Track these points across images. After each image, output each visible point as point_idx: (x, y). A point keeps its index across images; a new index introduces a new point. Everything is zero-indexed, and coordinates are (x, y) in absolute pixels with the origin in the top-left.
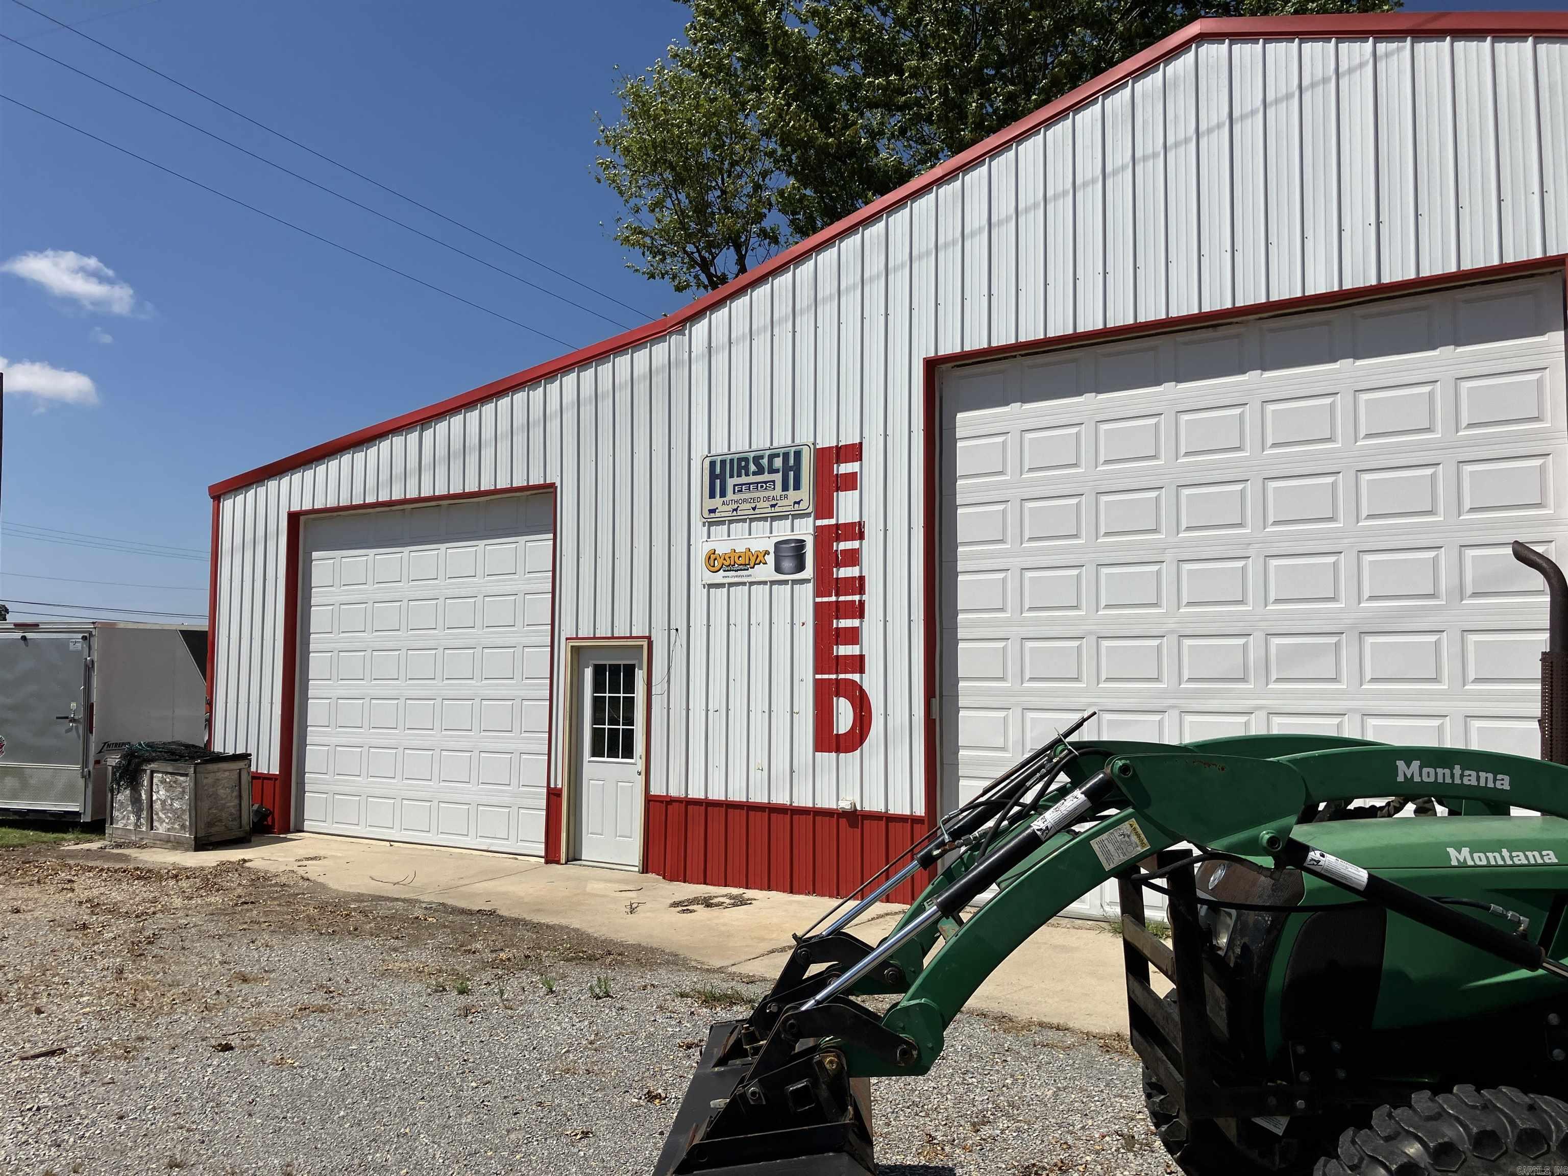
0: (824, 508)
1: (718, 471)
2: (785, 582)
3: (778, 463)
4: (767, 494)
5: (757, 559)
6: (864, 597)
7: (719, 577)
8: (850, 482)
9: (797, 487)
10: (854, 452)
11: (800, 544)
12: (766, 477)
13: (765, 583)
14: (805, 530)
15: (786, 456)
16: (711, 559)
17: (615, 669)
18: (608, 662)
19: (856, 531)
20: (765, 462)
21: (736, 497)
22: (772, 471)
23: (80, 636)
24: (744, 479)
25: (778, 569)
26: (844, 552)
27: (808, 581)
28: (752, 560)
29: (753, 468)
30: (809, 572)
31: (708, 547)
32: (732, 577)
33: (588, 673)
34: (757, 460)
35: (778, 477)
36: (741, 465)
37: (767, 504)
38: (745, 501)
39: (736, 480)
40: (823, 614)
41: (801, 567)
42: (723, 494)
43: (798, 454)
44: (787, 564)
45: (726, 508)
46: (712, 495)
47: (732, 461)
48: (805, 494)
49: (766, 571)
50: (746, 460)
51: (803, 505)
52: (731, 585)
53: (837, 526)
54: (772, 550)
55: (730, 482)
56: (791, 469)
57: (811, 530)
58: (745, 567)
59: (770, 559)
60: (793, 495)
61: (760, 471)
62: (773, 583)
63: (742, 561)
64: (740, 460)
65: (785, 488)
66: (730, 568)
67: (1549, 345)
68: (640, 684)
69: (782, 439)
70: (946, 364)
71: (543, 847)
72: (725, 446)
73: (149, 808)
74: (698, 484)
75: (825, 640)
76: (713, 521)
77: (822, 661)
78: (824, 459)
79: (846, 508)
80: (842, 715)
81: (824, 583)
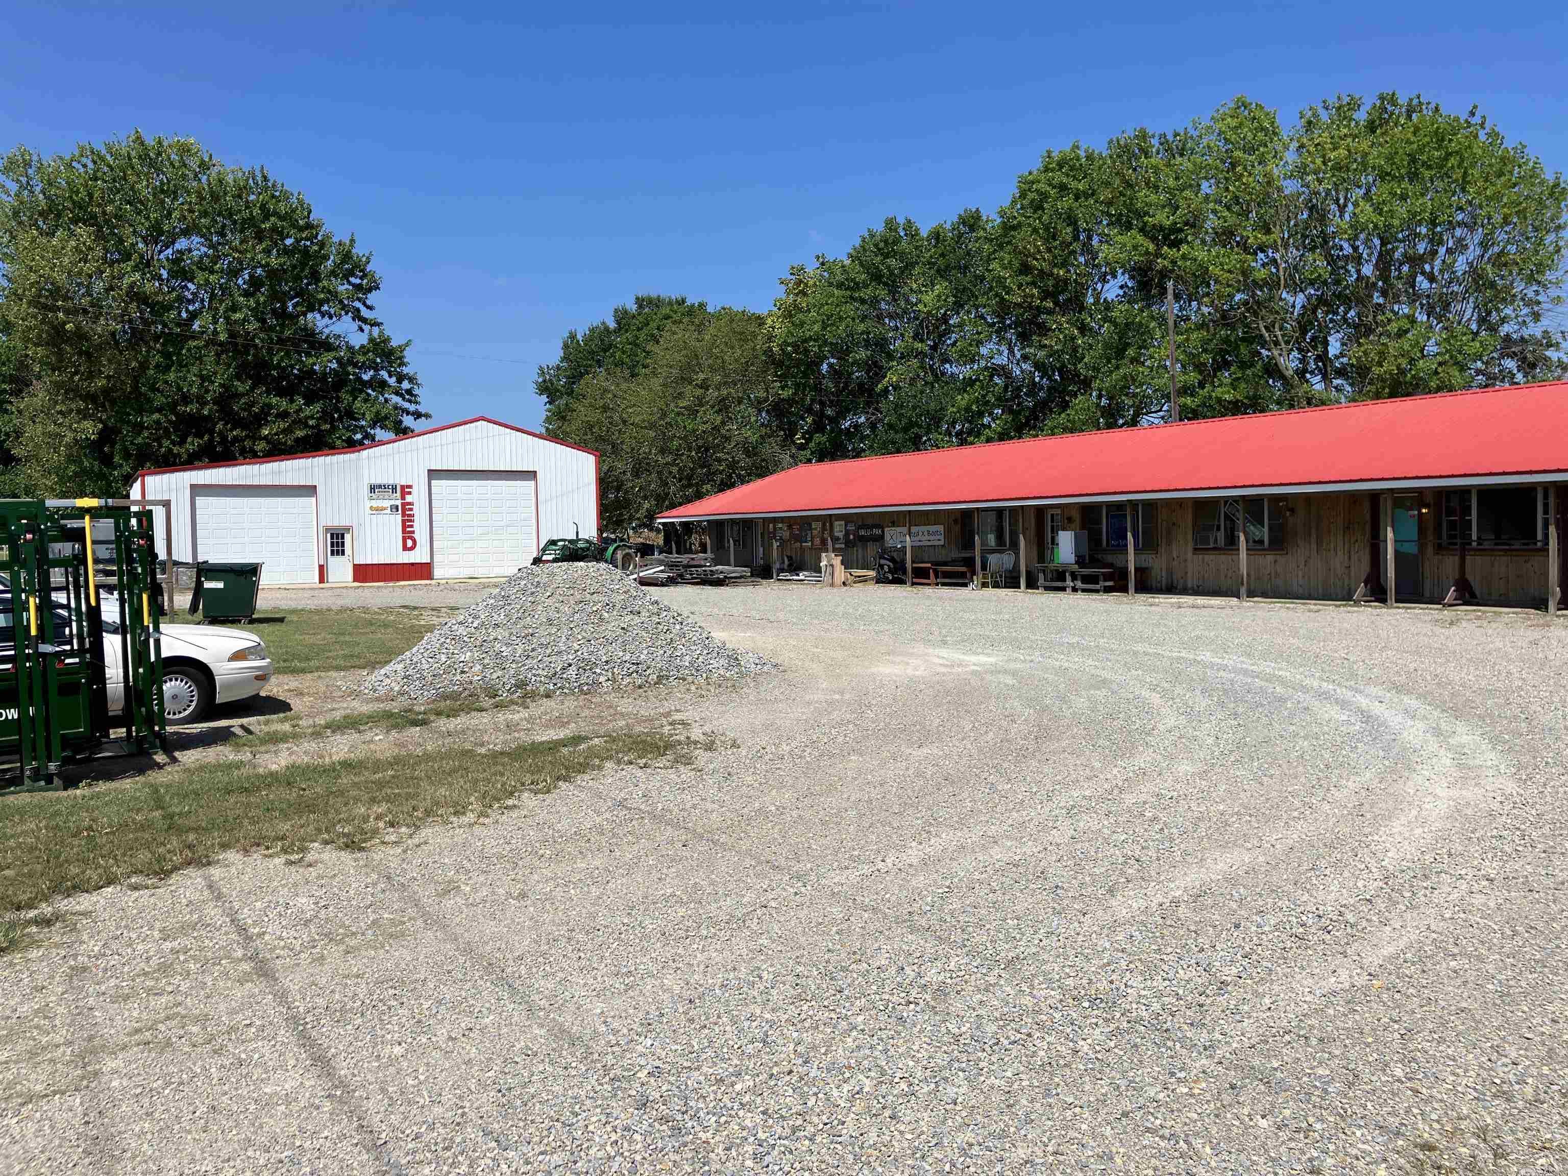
0: (403, 498)
1: (373, 487)
2: (393, 514)
3: (390, 487)
4: (387, 494)
5: (385, 509)
6: (415, 518)
7: (374, 512)
8: (410, 493)
9: (396, 493)
10: (410, 487)
11: (397, 507)
12: (387, 490)
13: (387, 514)
14: (399, 503)
15: (392, 486)
16: (371, 508)
17: (337, 535)
18: (335, 532)
19: (410, 504)
20: (386, 486)
21: (378, 494)
22: (389, 489)
24: (380, 490)
25: (391, 511)
26: (409, 508)
27: (399, 514)
28: (383, 509)
29: (383, 487)
30: (400, 512)
31: (370, 505)
32: (378, 512)
33: (329, 535)
35: (391, 490)
37: (388, 496)
38: (381, 495)
39: (378, 490)
40: (404, 522)
41: (398, 511)
42: (374, 493)
43: (396, 486)
44: (394, 510)
45: (375, 496)
46: (371, 493)
47: (376, 486)
48: (399, 494)
49: (388, 511)
50: (381, 485)
51: (398, 497)
52: (377, 514)
53: (407, 502)
54: (389, 507)
55: (376, 490)
59: (389, 509)
60: (395, 495)
61: (385, 488)
62: (389, 514)
63: (380, 509)
64: (379, 485)
65: (393, 493)
66: (377, 510)
67: (533, 482)
68: (348, 537)
69: (391, 482)
70: (429, 471)
71: (317, 579)
72: (373, 482)
73: (177, 580)
74: (366, 490)
75: (404, 527)
76: (371, 499)
77: (404, 531)
78: (403, 487)
79: (409, 499)
80: (410, 543)
81: (404, 515)
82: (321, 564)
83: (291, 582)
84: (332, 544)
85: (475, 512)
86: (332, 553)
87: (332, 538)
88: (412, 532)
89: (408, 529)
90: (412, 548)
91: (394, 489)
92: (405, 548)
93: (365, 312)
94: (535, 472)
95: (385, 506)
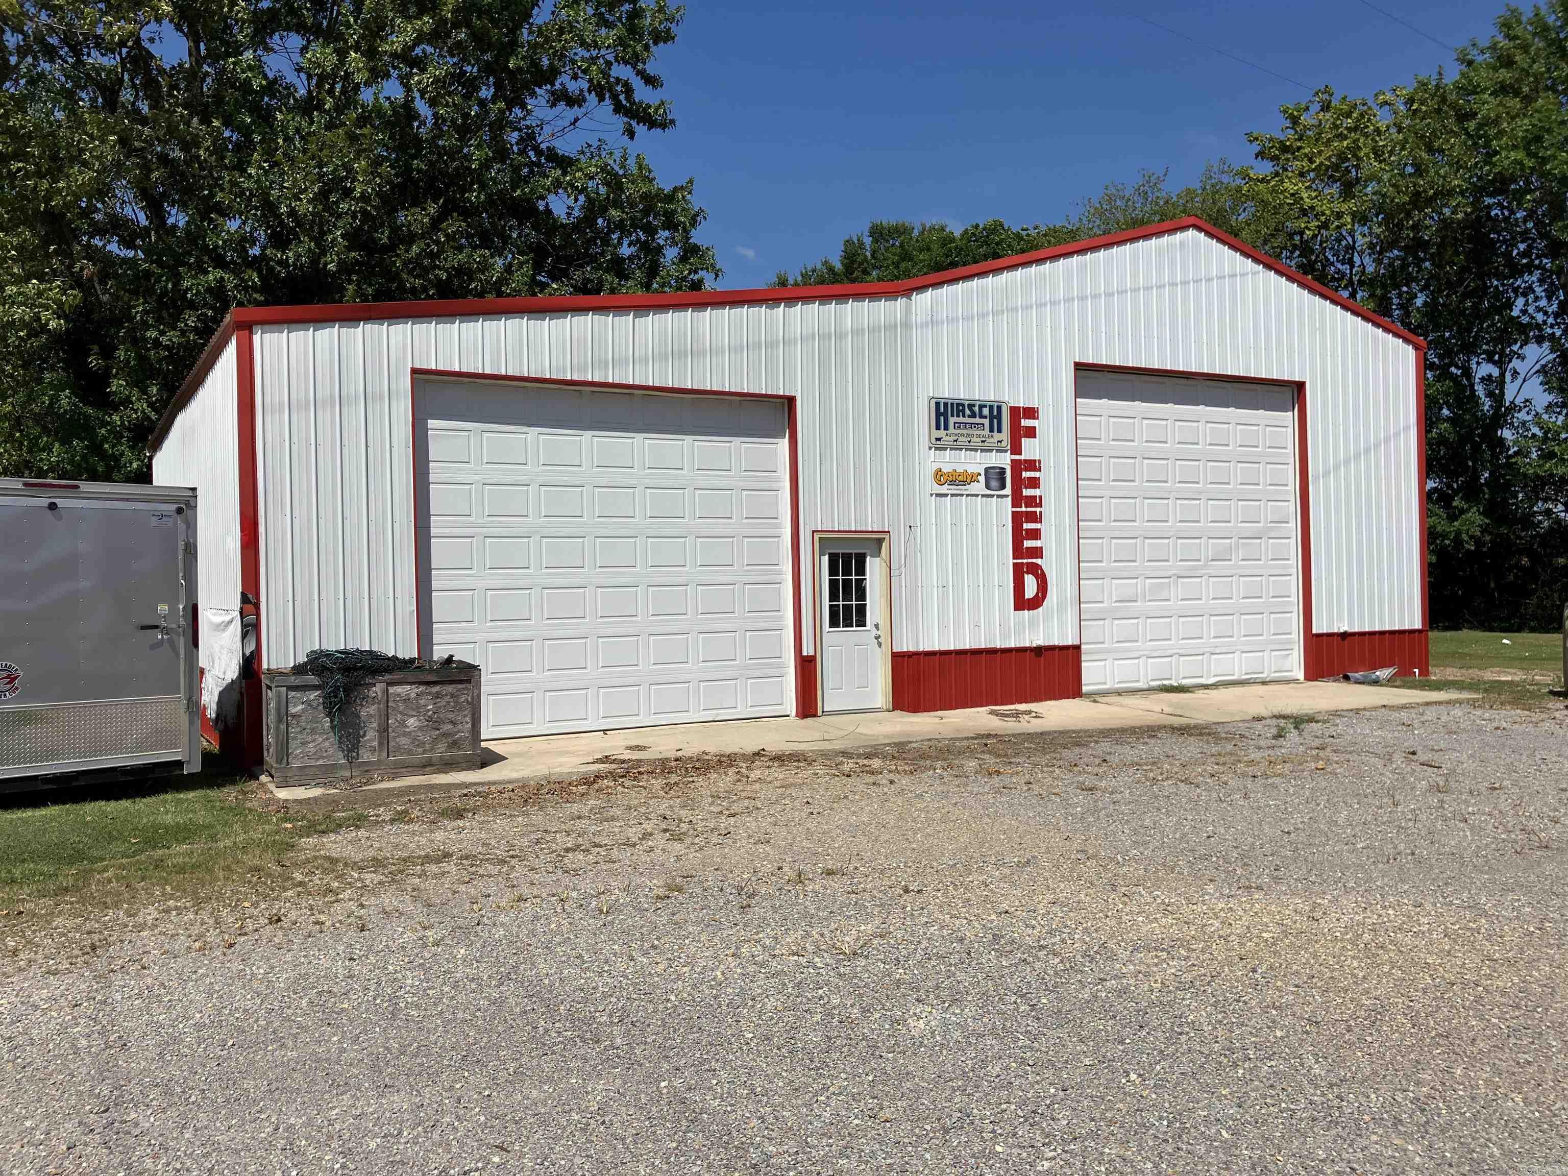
0: (1016, 449)
1: (942, 410)
2: (992, 496)
3: (986, 411)
4: (978, 432)
5: (972, 478)
6: (1042, 509)
7: (944, 489)
8: (1031, 433)
9: (999, 431)
10: (1031, 413)
11: (1002, 471)
12: (977, 420)
13: (977, 495)
14: (1005, 460)
15: (991, 407)
16: (939, 476)
17: (847, 558)
18: (840, 551)
19: (1033, 465)
20: (976, 409)
21: (957, 431)
22: (982, 417)
23: (174, 507)
24: (961, 419)
25: (988, 487)
26: (1029, 479)
27: (1007, 496)
28: (966, 479)
29: (968, 412)
30: (1008, 491)
31: (935, 467)
32: (954, 490)
33: (826, 559)
34: (971, 406)
35: (986, 422)
36: (959, 408)
37: (979, 440)
38: (962, 435)
39: (955, 419)
40: (1017, 519)
41: (1003, 487)
42: (946, 428)
43: (999, 408)
44: (994, 483)
45: (948, 438)
46: (938, 428)
47: (952, 404)
48: (1005, 436)
49: (979, 487)
50: (963, 405)
51: (1004, 444)
52: (952, 495)
53: (1026, 461)
54: (983, 473)
55: (952, 420)
56: (995, 417)
57: (1009, 462)
58: (964, 483)
59: (982, 479)
60: (997, 436)
61: (973, 415)
62: (983, 496)
63: (961, 478)
64: (958, 405)
65: (991, 430)
66: (952, 483)
67: (1289, 418)
68: (874, 568)
69: (991, 396)
70: (1080, 367)
71: (790, 705)
72: (946, 393)
73: (384, 730)
74: (923, 417)
75: (1018, 536)
76: (938, 445)
77: (1018, 550)
78: (1014, 411)
79: (1030, 449)
80: (1031, 586)
81: (1017, 499)
82: (805, 653)
83: (717, 715)
84: (833, 584)
85: (1171, 496)
86: (833, 619)
87: (833, 571)
88: (1037, 552)
89: (1028, 544)
90: (1035, 603)
91: (994, 413)
92: (1022, 603)
93: (643, 93)
94: (1300, 386)
95: (972, 469)
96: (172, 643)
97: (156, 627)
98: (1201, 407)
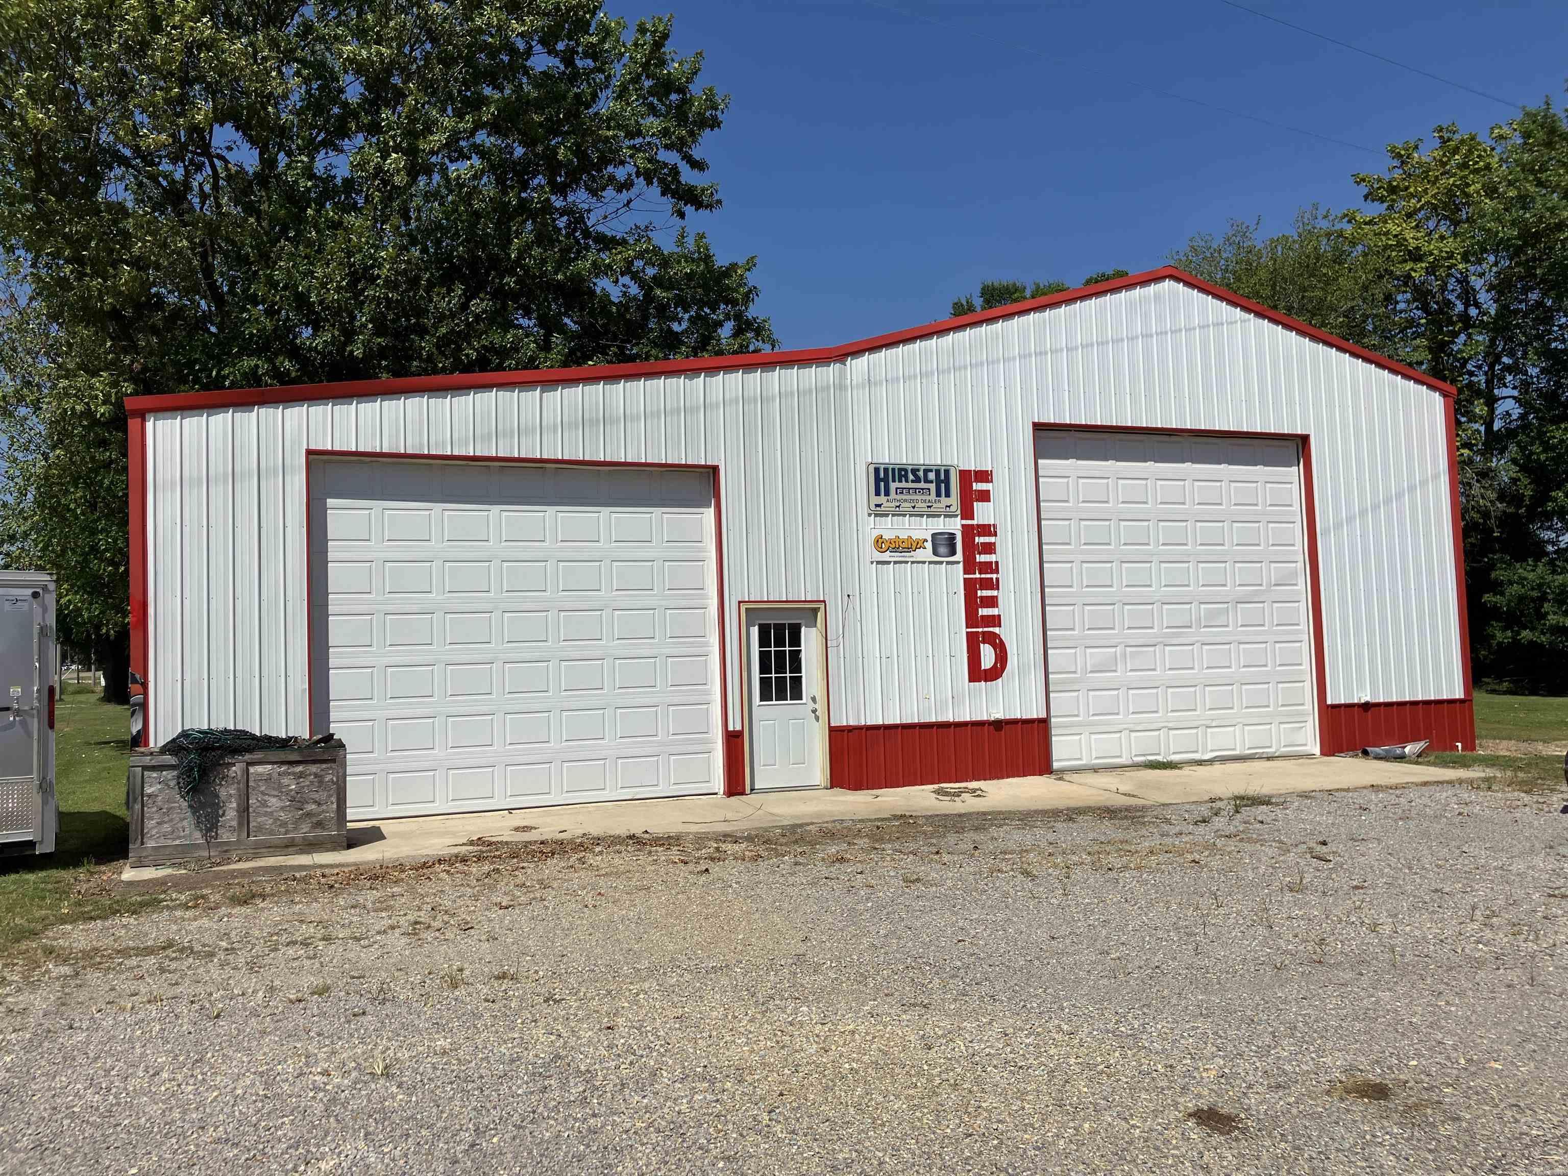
0: (967, 512)
1: (882, 475)
2: (941, 563)
3: (932, 476)
4: (924, 497)
5: (918, 545)
6: (999, 576)
7: (886, 556)
8: (985, 496)
9: (948, 495)
10: (984, 476)
11: (952, 537)
12: (922, 485)
13: (924, 562)
14: (955, 526)
15: (938, 472)
16: (879, 543)
17: (780, 628)
18: (772, 622)
19: (987, 530)
20: (921, 474)
21: (899, 497)
22: (927, 481)
23: (29, 592)
24: (904, 484)
25: (935, 553)
26: (983, 544)
27: (958, 562)
28: (913, 546)
29: (911, 477)
30: (959, 556)
31: (876, 533)
32: (897, 557)
33: (755, 631)
34: (914, 471)
35: (933, 487)
36: (901, 473)
37: (924, 505)
38: (905, 501)
39: (897, 484)
40: (970, 587)
41: (953, 552)
42: (887, 493)
43: (947, 472)
44: (943, 550)
45: (889, 504)
46: (878, 493)
47: (893, 470)
48: (954, 500)
49: (926, 553)
50: (906, 470)
51: (953, 509)
52: (895, 563)
53: (978, 526)
54: (930, 539)
55: (893, 486)
56: (942, 481)
57: (959, 527)
58: (909, 549)
59: (929, 545)
60: (945, 501)
61: (917, 480)
62: (930, 563)
63: (905, 545)
64: (900, 470)
65: (938, 494)
66: (895, 550)
67: (1294, 473)
68: (810, 640)
69: (935, 459)
70: (1038, 427)
71: (718, 782)
72: (886, 457)
73: (244, 810)
74: (862, 483)
75: (972, 603)
76: (878, 512)
77: (972, 619)
78: (966, 477)
79: (983, 513)
80: (988, 656)
81: (969, 565)
82: (731, 728)
83: (637, 793)
84: (764, 658)
85: (1155, 559)
86: (765, 696)
87: (764, 641)
88: (996, 621)
89: (983, 612)
90: (994, 674)
91: (942, 478)
92: (976, 674)
94: (1304, 440)
95: (917, 535)
96: (24, 723)
97: (8, 709)
98: (1188, 465)
